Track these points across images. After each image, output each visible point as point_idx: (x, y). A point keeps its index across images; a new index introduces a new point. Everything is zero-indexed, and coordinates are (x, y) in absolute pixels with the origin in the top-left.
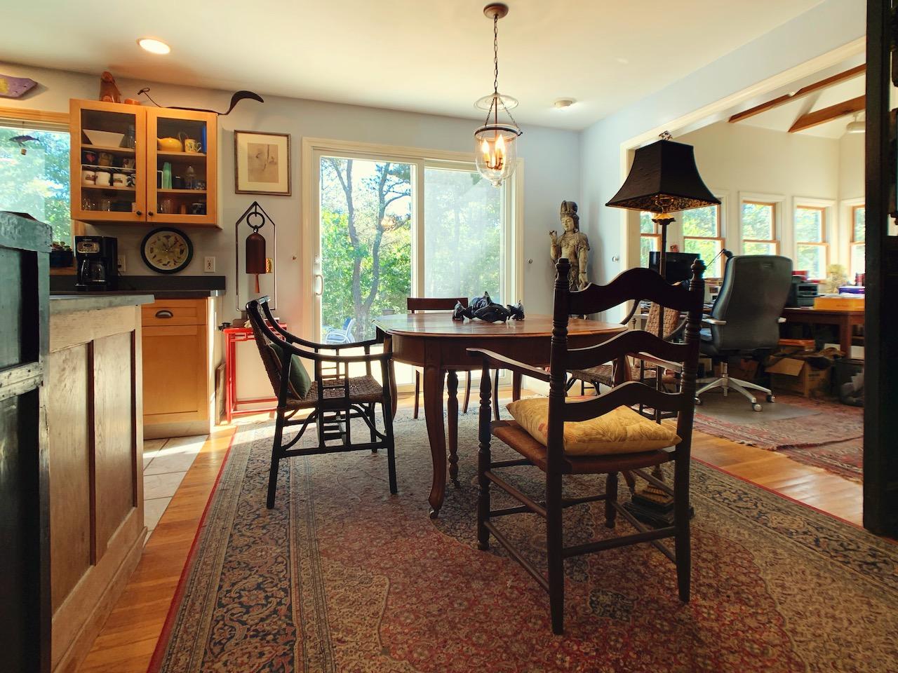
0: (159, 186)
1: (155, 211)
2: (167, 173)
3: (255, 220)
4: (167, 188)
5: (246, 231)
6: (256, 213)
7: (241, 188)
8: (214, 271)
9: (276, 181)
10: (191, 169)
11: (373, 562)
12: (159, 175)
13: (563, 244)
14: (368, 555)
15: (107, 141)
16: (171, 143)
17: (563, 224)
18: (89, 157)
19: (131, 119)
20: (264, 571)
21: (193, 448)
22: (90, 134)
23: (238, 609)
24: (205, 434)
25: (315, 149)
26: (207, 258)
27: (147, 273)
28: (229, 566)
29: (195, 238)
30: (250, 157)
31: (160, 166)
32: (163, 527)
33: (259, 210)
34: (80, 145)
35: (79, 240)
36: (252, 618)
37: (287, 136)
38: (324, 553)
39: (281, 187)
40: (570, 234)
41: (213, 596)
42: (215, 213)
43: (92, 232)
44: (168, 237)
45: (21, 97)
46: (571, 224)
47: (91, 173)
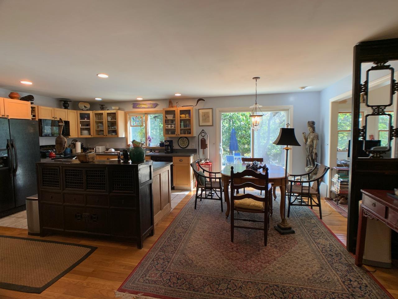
0: (181, 127)
1: (179, 134)
2: (182, 124)
3: (203, 134)
4: (182, 128)
5: (201, 138)
6: (203, 132)
7: (200, 125)
8: (194, 147)
9: (209, 122)
10: (188, 122)
11: (208, 223)
12: (181, 124)
13: (308, 137)
14: (208, 222)
15: (170, 117)
16: (183, 116)
17: (308, 130)
18: (166, 122)
19: (174, 111)
20: (188, 220)
21: (187, 193)
22: (167, 116)
23: (181, 224)
24: (190, 190)
25: (220, 111)
26: (193, 144)
27: (180, 148)
28: (183, 217)
29: (190, 139)
30: (202, 116)
31: (181, 122)
32: (175, 209)
33: (204, 132)
34: (165, 118)
35: (165, 141)
36: (183, 226)
37: (212, 109)
38: (200, 219)
39: (210, 124)
40: (311, 134)
41: (179, 221)
42: (193, 133)
43: (168, 139)
44: (183, 139)
45: (155, 108)
46: (311, 129)
47: (167, 125)
